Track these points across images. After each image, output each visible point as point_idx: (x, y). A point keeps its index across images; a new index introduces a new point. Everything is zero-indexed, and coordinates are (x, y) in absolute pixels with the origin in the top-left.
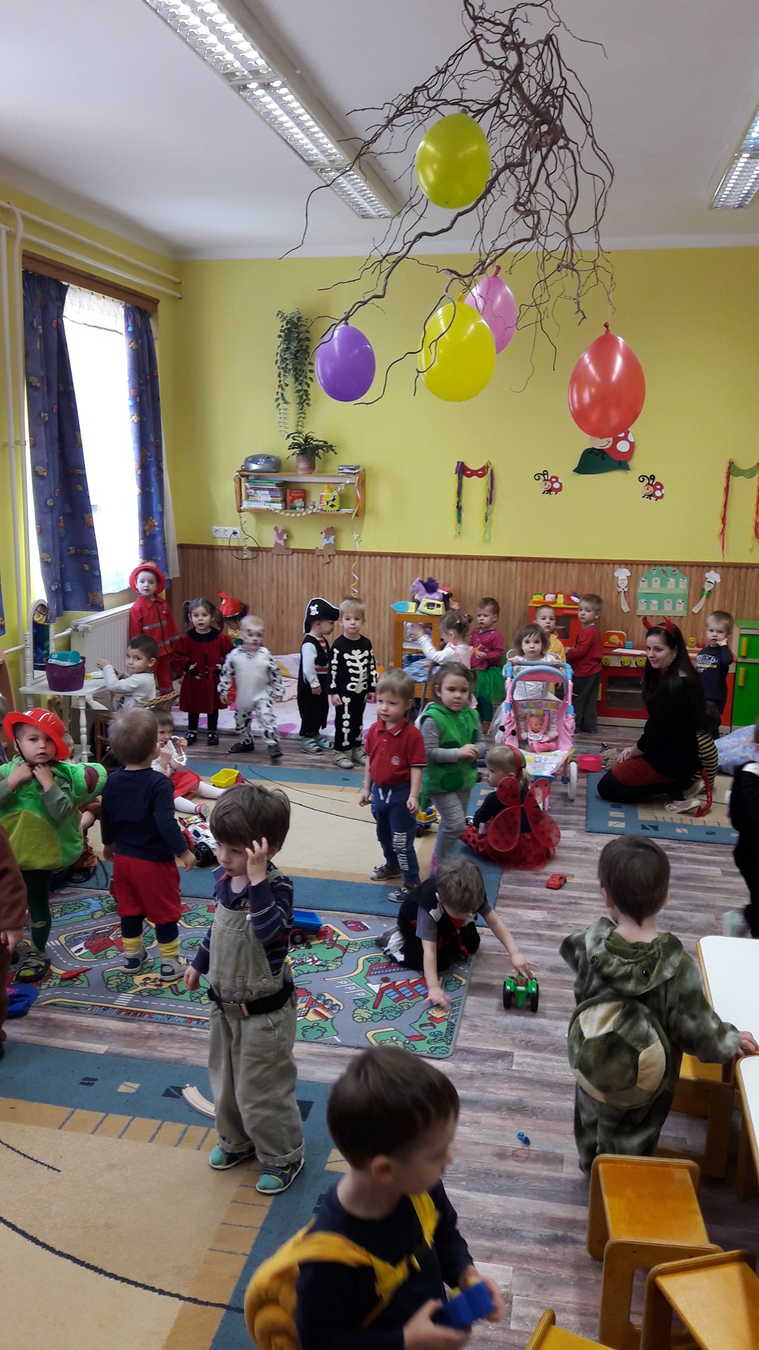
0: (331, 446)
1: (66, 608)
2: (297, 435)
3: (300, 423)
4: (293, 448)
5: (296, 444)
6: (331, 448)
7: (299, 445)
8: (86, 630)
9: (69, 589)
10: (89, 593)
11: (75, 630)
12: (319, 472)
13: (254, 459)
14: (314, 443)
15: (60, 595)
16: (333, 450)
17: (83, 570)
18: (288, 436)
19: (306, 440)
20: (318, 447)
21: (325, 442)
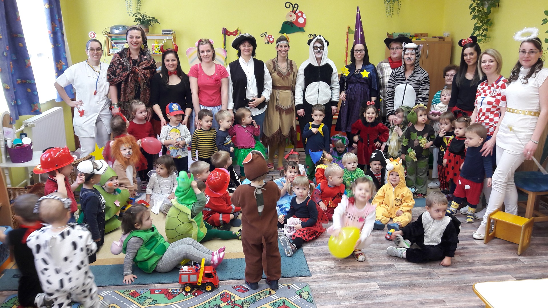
0: (157, 20)
1: (20, 114)
2: (137, 14)
3: (138, 8)
4: (136, 21)
5: (138, 19)
6: (156, 21)
7: (140, 19)
8: (33, 126)
9: (20, 103)
10: (32, 105)
11: (26, 126)
12: (151, 33)
13: (117, 28)
14: (147, 18)
15: (16, 107)
16: (158, 22)
17: (27, 92)
18: (134, 15)
19: (143, 17)
20: (150, 20)
21: (154, 18)
